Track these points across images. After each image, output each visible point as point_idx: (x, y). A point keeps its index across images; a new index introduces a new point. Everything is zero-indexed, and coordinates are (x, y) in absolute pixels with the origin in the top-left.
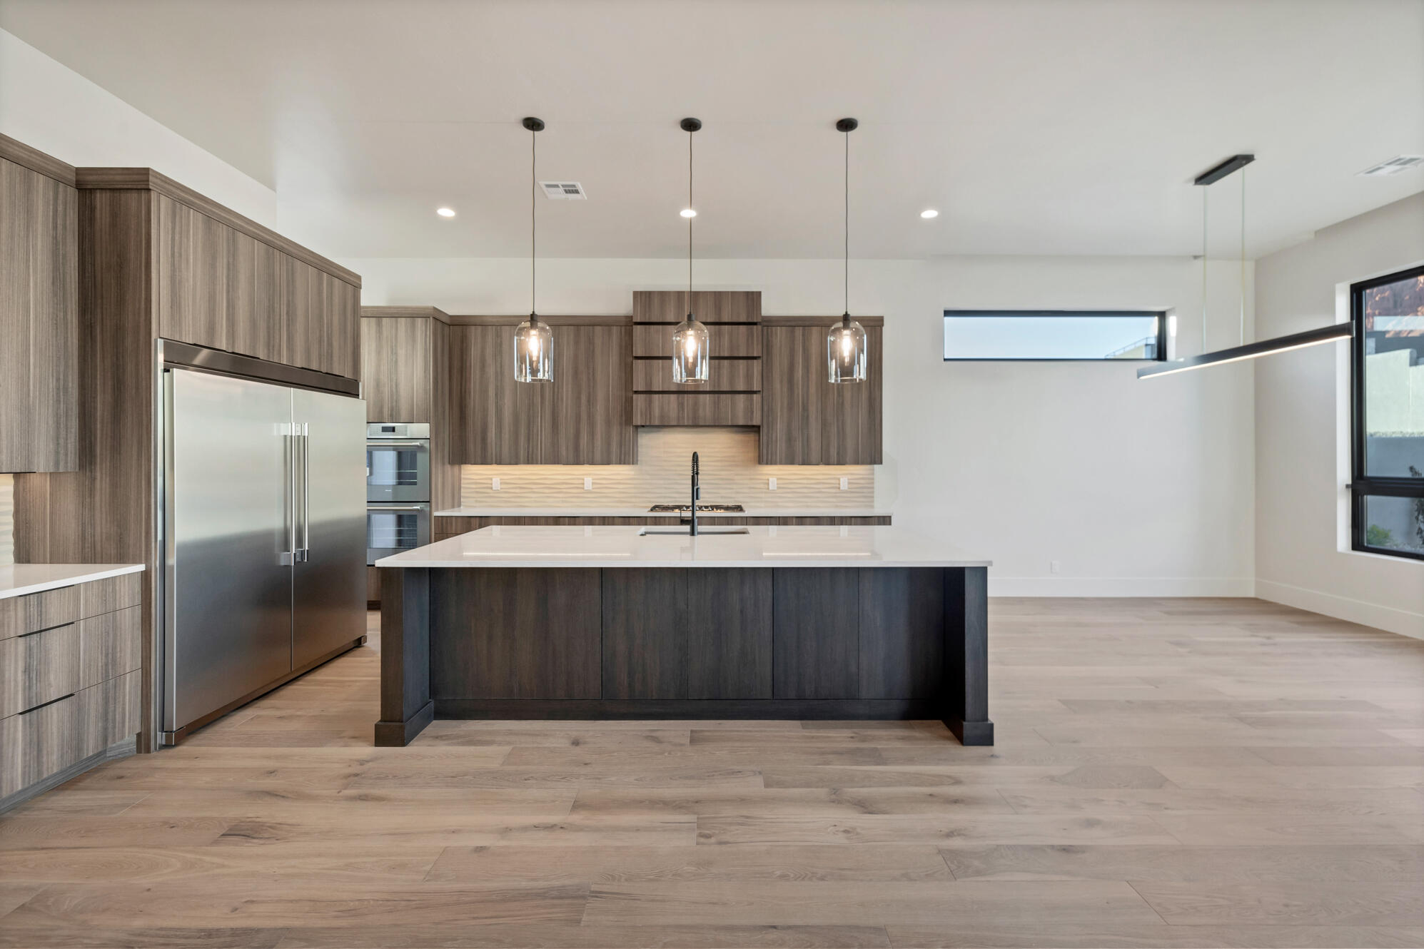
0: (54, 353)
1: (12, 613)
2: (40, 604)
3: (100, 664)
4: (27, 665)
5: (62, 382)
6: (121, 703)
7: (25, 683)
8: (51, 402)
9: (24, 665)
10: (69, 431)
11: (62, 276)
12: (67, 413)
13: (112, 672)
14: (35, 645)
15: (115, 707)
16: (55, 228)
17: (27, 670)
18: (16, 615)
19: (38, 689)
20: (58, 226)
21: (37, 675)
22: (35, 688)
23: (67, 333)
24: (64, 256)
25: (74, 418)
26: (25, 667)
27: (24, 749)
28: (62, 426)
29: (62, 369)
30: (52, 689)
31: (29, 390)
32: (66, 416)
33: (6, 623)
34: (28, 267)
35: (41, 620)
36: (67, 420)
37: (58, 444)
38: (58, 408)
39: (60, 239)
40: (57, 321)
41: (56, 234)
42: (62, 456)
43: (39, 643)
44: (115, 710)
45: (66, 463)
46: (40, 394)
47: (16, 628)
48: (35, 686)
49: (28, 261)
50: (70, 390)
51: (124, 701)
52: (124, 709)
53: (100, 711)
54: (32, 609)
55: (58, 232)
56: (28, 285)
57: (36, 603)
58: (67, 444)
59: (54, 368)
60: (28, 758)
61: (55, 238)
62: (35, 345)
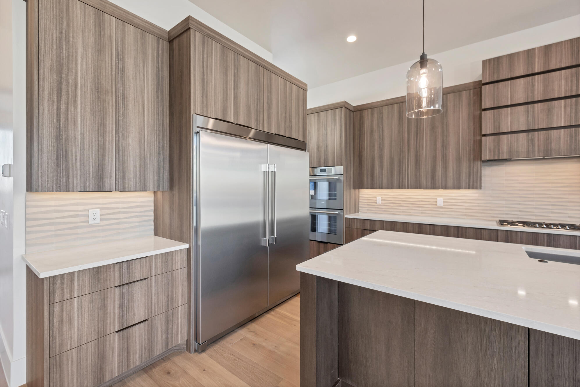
0: (157, 128)
1: (112, 273)
2: (128, 267)
3: (164, 302)
4: (121, 304)
5: (161, 144)
6: (176, 324)
7: (120, 314)
8: (156, 154)
9: (119, 303)
10: (165, 169)
11: (161, 88)
12: (164, 160)
13: (171, 306)
14: (126, 292)
15: (172, 326)
16: (158, 62)
17: (121, 306)
18: (114, 274)
19: (128, 317)
20: (159, 61)
21: (127, 309)
22: (125, 316)
23: (164, 118)
24: (162, 78)
25: (167, 163)
26: (120, 304)
27: (119, 352)
28: (161, 167)
29: (161, 137)
30: (136, 317)
31: (145, 147)
32: (164, 161)
33: (108, 279)
34: (144, 83)
35: (129, 277)
36: (164, 164)
37: (159, 176)
38: (159, 157)
39: (160, 68)
40: (158, 111)
41: (158, 65)
42: (161, 183)
43: (128, 290)
44: (172, 328)
45: (163, 186)
46: (150, 150)
47: (114, 282)
48: (125, 315)
49: (144, 80)
50: (165, 148)
51: (178, 322)
52: (178, 327)
53: (164, 329)
54: (124, 271)
55: (159, 65)
56: (144, 92)
57: (126, 267)
58: (164, 176)
59: (157, 136)
60: (121, 358)
61: (158, 68)
62: (148, 124)
